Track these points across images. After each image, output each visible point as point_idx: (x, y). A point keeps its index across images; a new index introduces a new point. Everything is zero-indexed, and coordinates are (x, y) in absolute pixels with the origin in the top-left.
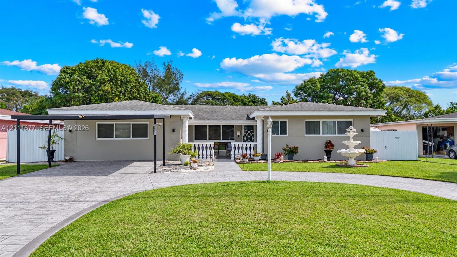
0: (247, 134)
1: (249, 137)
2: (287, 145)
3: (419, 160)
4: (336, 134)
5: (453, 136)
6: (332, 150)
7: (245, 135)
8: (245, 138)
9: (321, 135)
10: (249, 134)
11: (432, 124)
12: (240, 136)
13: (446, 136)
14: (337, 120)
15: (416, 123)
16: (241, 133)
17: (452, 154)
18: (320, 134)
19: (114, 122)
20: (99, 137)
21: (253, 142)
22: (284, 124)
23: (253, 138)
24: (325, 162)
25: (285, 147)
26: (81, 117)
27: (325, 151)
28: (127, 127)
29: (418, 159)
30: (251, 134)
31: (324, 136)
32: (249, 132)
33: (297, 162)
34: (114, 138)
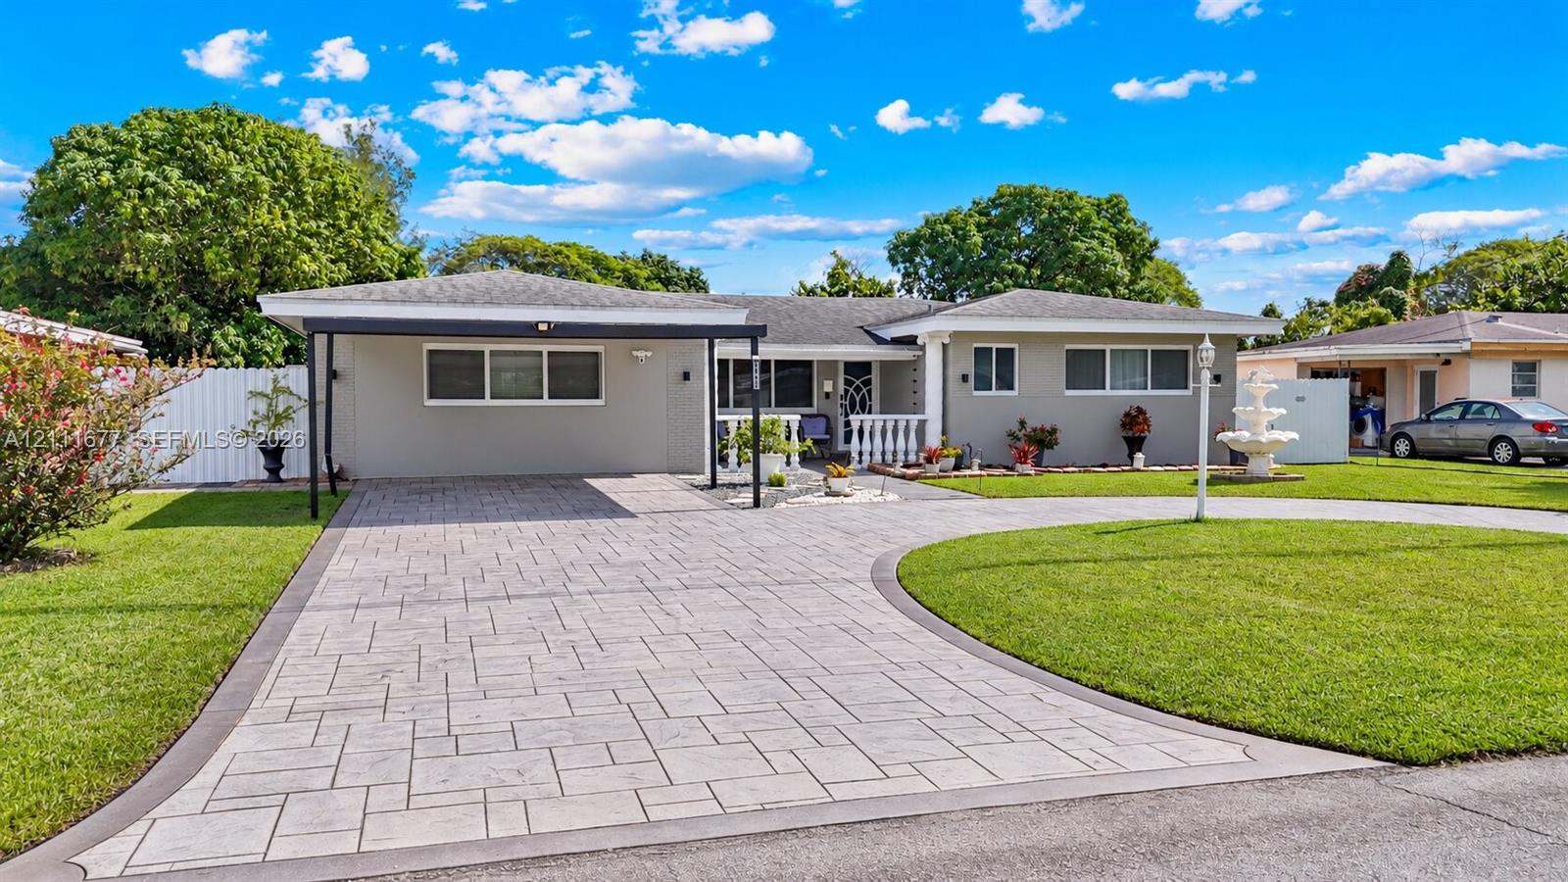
0: (851, 390)
1: (858, 400)
2: (1022, 423)
3: (1351, 462)
4: (1146, 388)
5: (1383, 394)
6: (1145, 437)
7: (846, 391)
8: (847, 403)
9: (1108, 392)
10: (858, 389)
11: (1349, 361)
12: (831, 395)
13: (1360, 395)
14: (1150, 348)
15: (1296, 359)
16: (835, 386)
17: (1402, 447)
18: (1104, 389)
19: (487, 347)
20: (432, 396)
21: (870, 412)
22: (1006, 356)
23: (868, 403)
24: (1138, 470)
25: (1015, 427)
26: (543, 327)
27: (1124, 438)
28: (530, 361)
29: (1349, 459)
30: (864, 390)
31: (1118, 394)
32: (858, 382)
33: (1064, 472)
34: (488, 402)
